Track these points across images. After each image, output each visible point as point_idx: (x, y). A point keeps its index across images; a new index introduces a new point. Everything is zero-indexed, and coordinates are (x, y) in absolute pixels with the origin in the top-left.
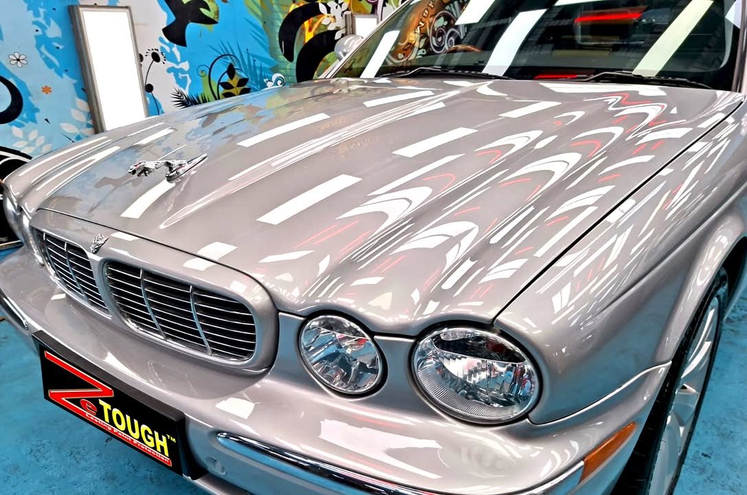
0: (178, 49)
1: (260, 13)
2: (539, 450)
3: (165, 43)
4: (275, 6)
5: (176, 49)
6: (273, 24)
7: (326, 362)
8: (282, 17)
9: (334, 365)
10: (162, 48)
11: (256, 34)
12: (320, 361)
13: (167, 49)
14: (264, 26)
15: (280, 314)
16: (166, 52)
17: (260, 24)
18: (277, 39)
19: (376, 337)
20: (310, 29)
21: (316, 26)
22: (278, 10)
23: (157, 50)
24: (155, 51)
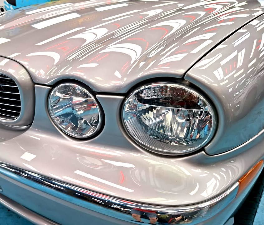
0: (13, 7)
2: (207, 173)
3: (6, 4)
5: (11, 7)
7: (63, 117)
9: (68, 120)
10: (5, 6)
12: (59, 116)
13: (8, 7)
15: (36, 85)
16: (7, 8)
19: (97, 96)
23: (3, 7)
24: (2, 8)
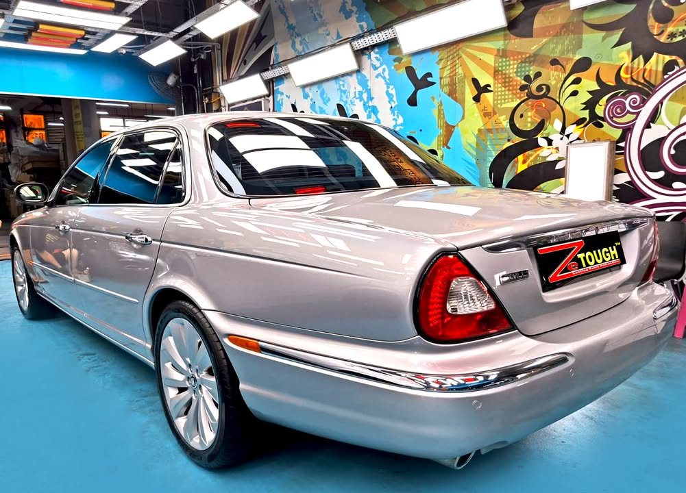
1: (475, 153)
4: (489, 146)
6: (485, 160)
8: (494, 154)
11: (469, 168)
14: (477, 163)
17: (474, 161)
18: (488, 171)
20: (524, 162)
21: (531, 158)
22: (491, 149)
